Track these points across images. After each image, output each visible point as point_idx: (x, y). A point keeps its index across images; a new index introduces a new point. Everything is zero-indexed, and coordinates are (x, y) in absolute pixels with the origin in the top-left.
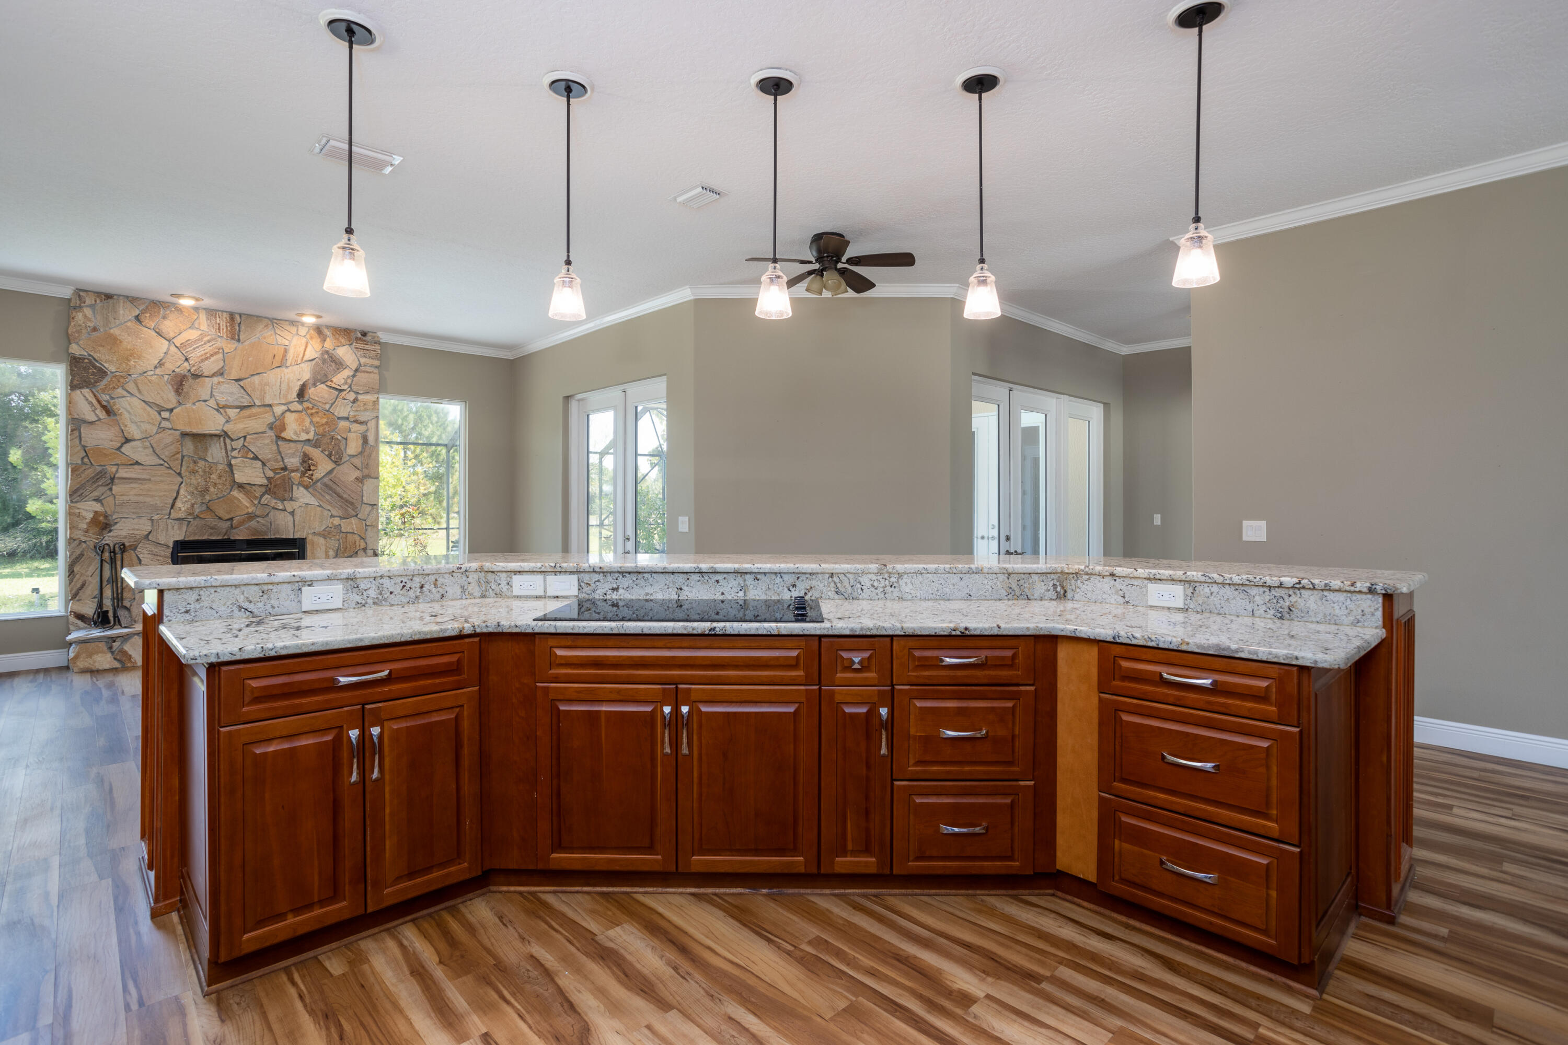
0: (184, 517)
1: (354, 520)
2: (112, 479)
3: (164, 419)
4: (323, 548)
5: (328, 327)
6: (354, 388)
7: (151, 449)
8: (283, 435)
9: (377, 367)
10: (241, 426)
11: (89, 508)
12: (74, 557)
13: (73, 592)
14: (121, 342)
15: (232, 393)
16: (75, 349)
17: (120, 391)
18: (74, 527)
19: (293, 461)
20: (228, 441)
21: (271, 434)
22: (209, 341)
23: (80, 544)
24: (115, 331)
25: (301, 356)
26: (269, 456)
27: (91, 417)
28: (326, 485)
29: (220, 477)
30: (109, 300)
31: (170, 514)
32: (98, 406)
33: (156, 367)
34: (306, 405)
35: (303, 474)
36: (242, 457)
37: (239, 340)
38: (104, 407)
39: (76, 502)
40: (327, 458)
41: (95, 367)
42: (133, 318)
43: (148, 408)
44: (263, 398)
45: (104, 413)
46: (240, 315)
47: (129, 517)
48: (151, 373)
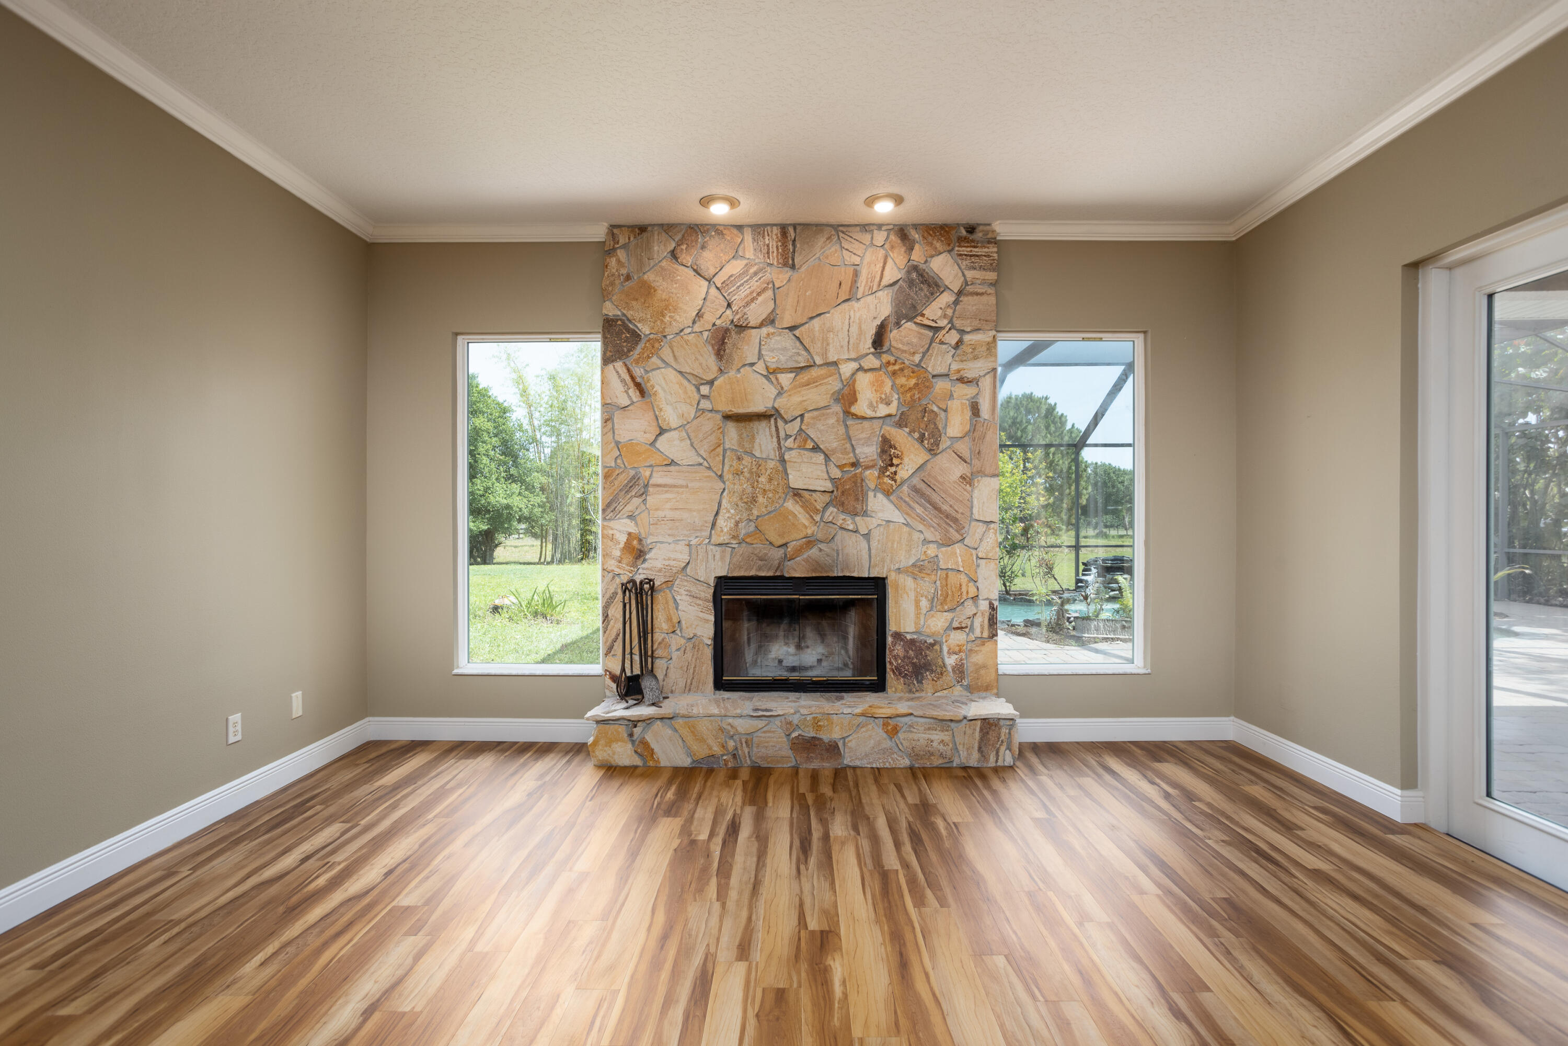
0: (726, 541)
1: (958, 548)
2: (646, 486)
3: (704, 397)
4: (912, 595)
5: (915, 226)
6: (958, 323)
7: (689, 442)
8: (854, 409)
9: (994, 284)
10: (796, 399)
11: (622, 528)
12: (608, 596)
13: (608, 644)
14: (655, 291)
15: (785, 349)
16: (609, 309)
17: (654, 359)
18: (607, 554)
19: (869, 451)
20: (780, 423)
21: (837, 408)
22: (756, 274)
23: (613, 578)
24: (650, 277)
25: (878, 279)
26: (835, 445)
27: (624, 401)
28: (916, 490)
29: (770, 480)
30: (644, 234)
31: (710, 537)
32: (631, 384)
33: (694, 322)
34: (886, 358)
35: (883, 470)
36: (799, 447)
37: (793, 267)
38: (638, 386)
39: (610, 520)
40: (917, 445)
41: (628, 330)
42: (669, 255)
43: (685, 383)
44: (825, 353)
45: (638, 393)
46: (795, 226)
47: (665, 540)
48: (689, 330)
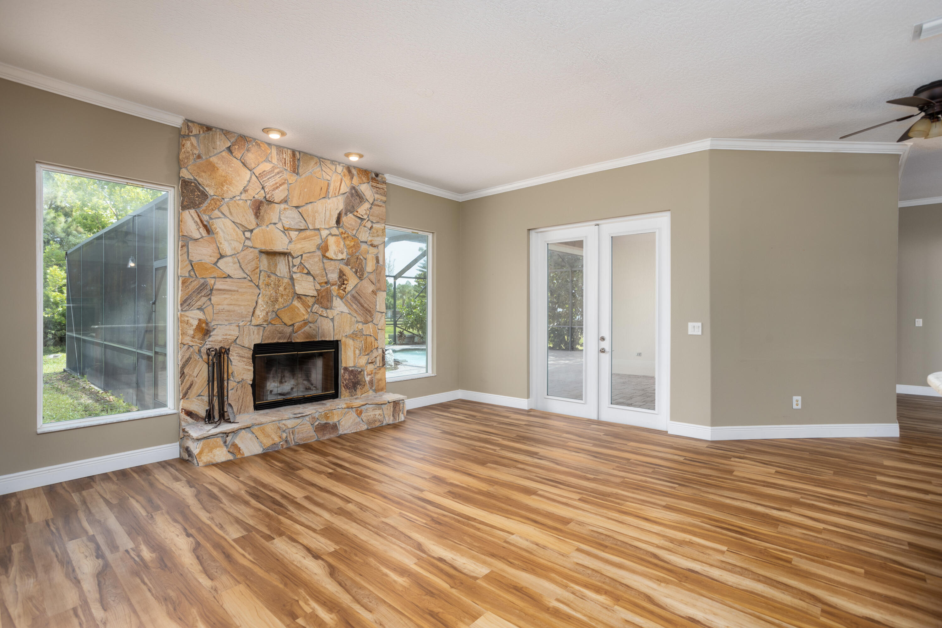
0: (261, 323)
1: (370, 325)
2: (211, 290)
3: (247, 238)
4: (352, 348)
5: (355, 167)
6: (371, 218)
7: (238, 264)
8: (327, 254)
9: (385, 202)
10: (299, 246)
11: (194, 316)
12: (184, 360)
13: (184, 391)
14: (218, 169)
15: (294, 218)
16: (185, 174)
17: (216, 212)
18: (184, 333)
19: (334, 277)
20: (290, 258)
21: (319, 253)
22: (278, 173)
23: (188, 348)
24: (214, 159)
25: (338, 190)
26: (318, 272)
27: (196, 235)
28: (354, 297)
29: (285, 289)
30: (209, 131)
31: (251, 321)
32: (201, 225)
33: (241, 193)
34: (341, 230)
35: (340, 287)
36: (300, 272)
37: (297, 174)
38: (205, 226)
39: (185, 311)
40: (354, 275)
41: (199, 190)
42: (226, 149)
43: (237, 229)
44: (314, 224)
45: (205, 231)
46: (300, 152)
47: (223, 323)
48: (238, 198)
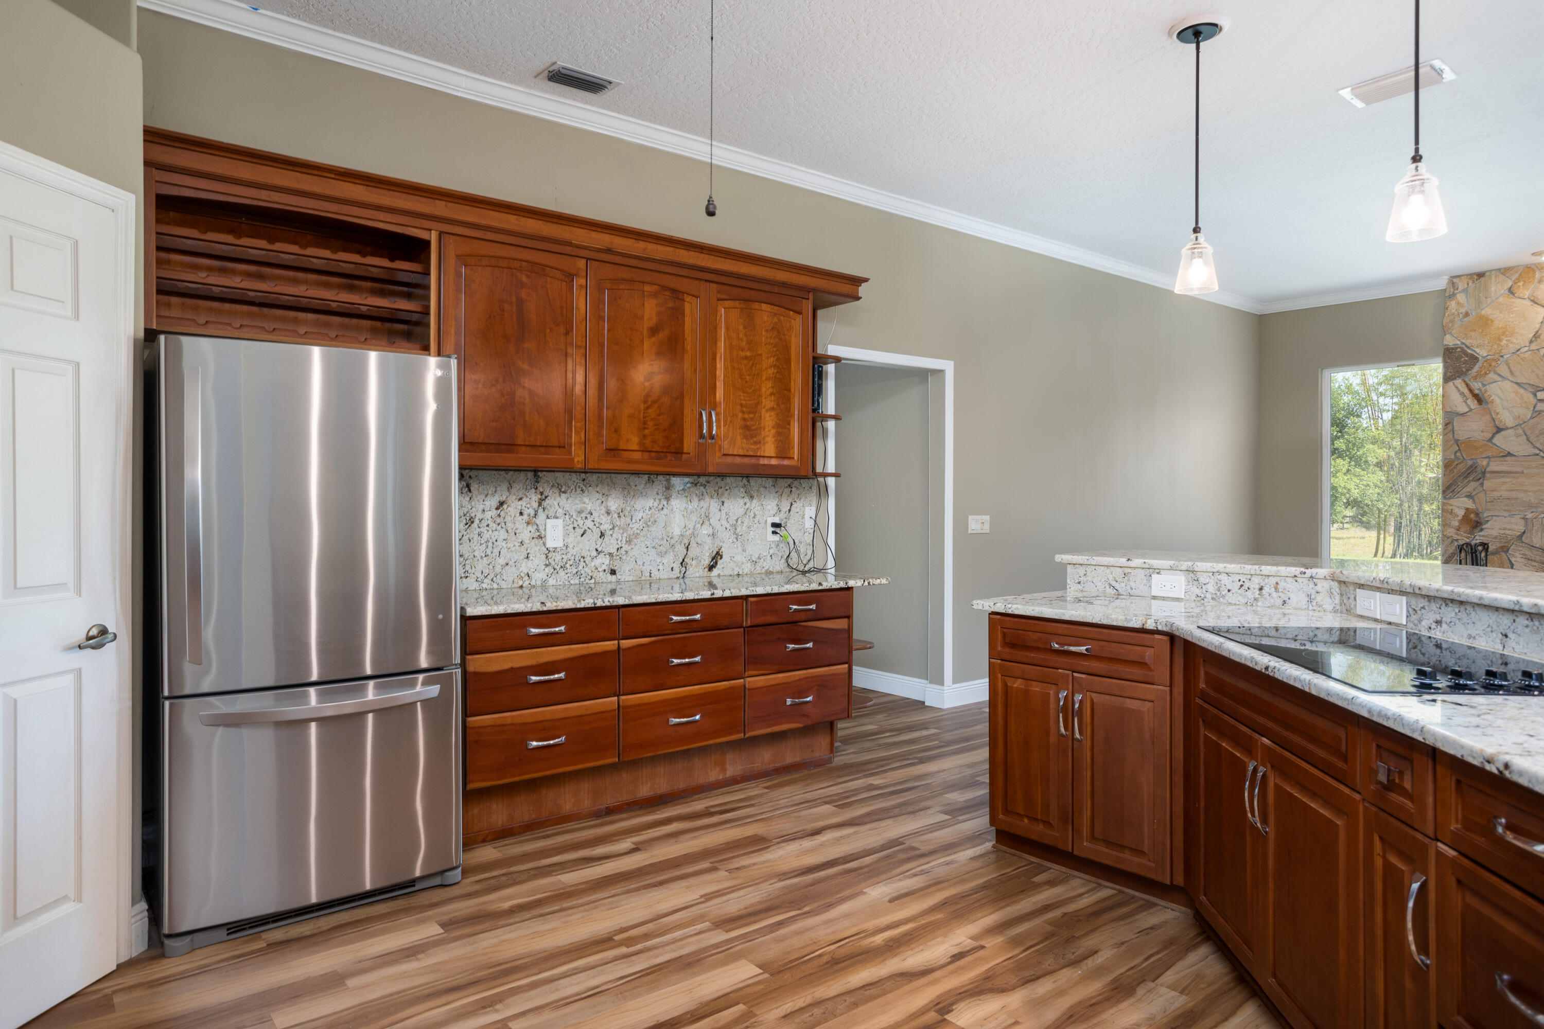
2: (1484, 473)
3: (1539, 401)
7: (1525, 437)
11: (1461, 505)
12: (1447, 555)
14: (1492, 321)
16: (1449, 341)
17: (1492, 375)
18: (1446, 524)
23: (1452, 542)
24: (1487, 312)
27: (1463, 409)
30: (1482, 279)
32: (1470, 396)
33: (1531, 342)
38: (1476, 396)
39: (1450, 498)
41: (1467, 354)
42: (1507, 292)
43: (1522, 391)
45: (1476, 402)
47: (1501, 514)
48: (1526, 349)
